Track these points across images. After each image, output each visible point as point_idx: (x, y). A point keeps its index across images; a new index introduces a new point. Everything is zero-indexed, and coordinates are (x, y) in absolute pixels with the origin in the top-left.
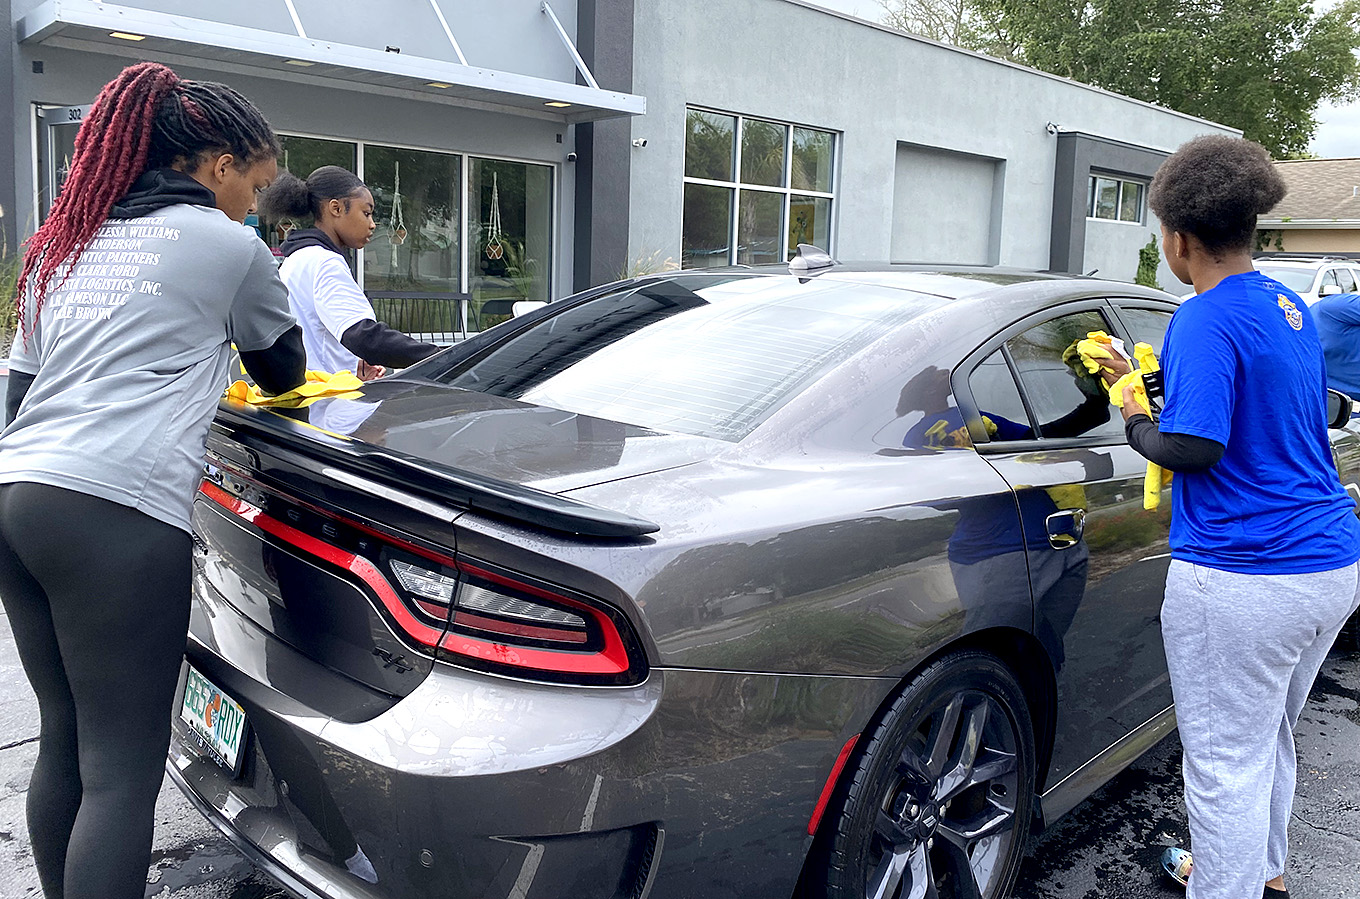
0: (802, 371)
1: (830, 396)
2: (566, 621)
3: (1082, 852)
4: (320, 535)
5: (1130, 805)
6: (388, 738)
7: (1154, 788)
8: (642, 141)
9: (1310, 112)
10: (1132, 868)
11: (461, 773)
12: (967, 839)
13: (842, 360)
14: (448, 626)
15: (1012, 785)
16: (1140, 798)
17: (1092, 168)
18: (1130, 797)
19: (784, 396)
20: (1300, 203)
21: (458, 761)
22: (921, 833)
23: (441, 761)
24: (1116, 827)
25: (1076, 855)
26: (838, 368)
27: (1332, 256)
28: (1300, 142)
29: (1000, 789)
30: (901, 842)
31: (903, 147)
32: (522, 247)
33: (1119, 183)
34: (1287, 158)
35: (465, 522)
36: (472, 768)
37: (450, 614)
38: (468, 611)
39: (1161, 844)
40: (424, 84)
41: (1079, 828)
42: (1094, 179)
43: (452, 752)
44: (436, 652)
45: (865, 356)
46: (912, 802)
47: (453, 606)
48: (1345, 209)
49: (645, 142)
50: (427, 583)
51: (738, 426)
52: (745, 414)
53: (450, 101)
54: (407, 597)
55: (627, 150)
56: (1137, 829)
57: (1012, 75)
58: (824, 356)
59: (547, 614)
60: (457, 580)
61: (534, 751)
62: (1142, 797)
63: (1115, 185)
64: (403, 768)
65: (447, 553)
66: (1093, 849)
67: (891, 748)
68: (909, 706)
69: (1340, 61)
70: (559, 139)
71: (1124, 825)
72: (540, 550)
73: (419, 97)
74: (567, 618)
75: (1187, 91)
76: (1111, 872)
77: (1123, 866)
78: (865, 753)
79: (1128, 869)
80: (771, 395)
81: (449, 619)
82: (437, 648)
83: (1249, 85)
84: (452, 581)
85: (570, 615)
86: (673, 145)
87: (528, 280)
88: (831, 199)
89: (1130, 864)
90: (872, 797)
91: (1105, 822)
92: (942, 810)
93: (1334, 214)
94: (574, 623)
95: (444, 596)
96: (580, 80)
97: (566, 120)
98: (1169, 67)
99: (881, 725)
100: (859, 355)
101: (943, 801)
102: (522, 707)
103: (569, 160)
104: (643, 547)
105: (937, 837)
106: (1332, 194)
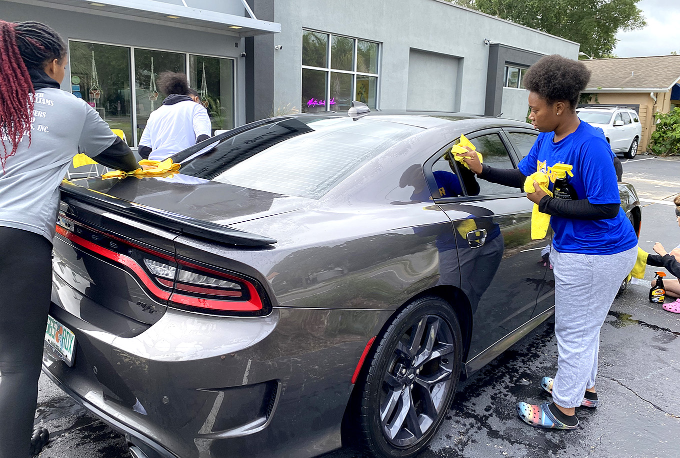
0: (351, 165)
1: (364, 177)
2: (231, 286)
3: (486, 389)
4: (109, 247)
5: (509, 367)
6: (145, 344)
7: (520, 359)
8: (280, 46)
9: (614, 34)
10: (508, 395)
11: (180, 360)
12: (429, 384)
13: (371, 159)
14: (173, 290)
15: (451, 359)
16: (513, 363)
17: (506, 62)
18: (509, 363)
19: (342, 177)
20: (607, 80)
21: (180, 354)
22: (407, 382)
23: (171, 354)
24: (501, 377)
25: (483, 390)
26: (368, 163)
27: (621, 106)
28: (608, 50)
29: (445, 361)
30: (396, 386)
31: (413, 50)
32: (218, 102)
33: (519, 69)
34: (602, 57)
35: (180, 240)
36: (187, 357)
37: (174, 284)
38: (183, 283)
39: (522, 384)
40: (165, 16)
41: (485, 378)
42: (507, 67)
43: (176, 350)
44: (168, 303)
45: (382, 157)
46: (403, 368)
47: (176, 281)
48: (627, 83)
49: (281, 47)
50: (163, 270)
51: (319, 191)
52: (323, 186)
53: (178, 26)
54: (153, 277)
55: (272, 51)
56: (511, 378)
57: (468, 14)
58: (362, 157)
59: (222, 284)
60: (177, 268)
61: (217, 348)
62: (515, 363)
63: (517, 70)
64: (153, 358)
65: (171, 255)
66: (490, 387)
67: (392, 342)
68: (400, 322)
69: (629, 9)
70: (237, 45)
71: (505, 376)
72: (217, 253)
73: (162, 23)
74: (232, 285)
75: (555, 23)
76: (498, 397)
77: (503, 394)
78: (380, 345)
79: (505, 395)
80: (336, 176)
81: (174, 287)
82: (168, 301)
83: (585, 21)
84: (175, 268)
85: (233, 283)
86: (296, 48)
87: (223, 118)
88: (377, 77)
89: (507, 393)
90: (383, 366)
91: (496, 375)
92: (418, 371)
93: (622, 85)
94: (234, 287)
95: (171, 276)
96: (247, 15)
97: (240, 35)
98: (546, 11)
99: (387, 332)
100: (379, 157)
101: (418, 367)
102: (210, 328)
103: (242, 56)
104: (268, 251)
105: (415, 383)
106: (622, 76)
